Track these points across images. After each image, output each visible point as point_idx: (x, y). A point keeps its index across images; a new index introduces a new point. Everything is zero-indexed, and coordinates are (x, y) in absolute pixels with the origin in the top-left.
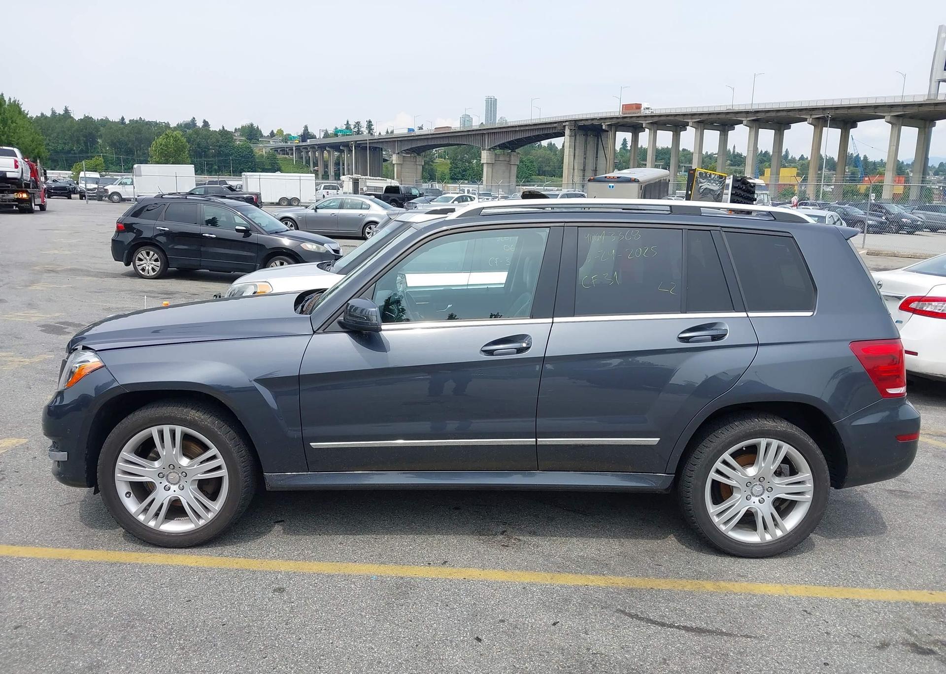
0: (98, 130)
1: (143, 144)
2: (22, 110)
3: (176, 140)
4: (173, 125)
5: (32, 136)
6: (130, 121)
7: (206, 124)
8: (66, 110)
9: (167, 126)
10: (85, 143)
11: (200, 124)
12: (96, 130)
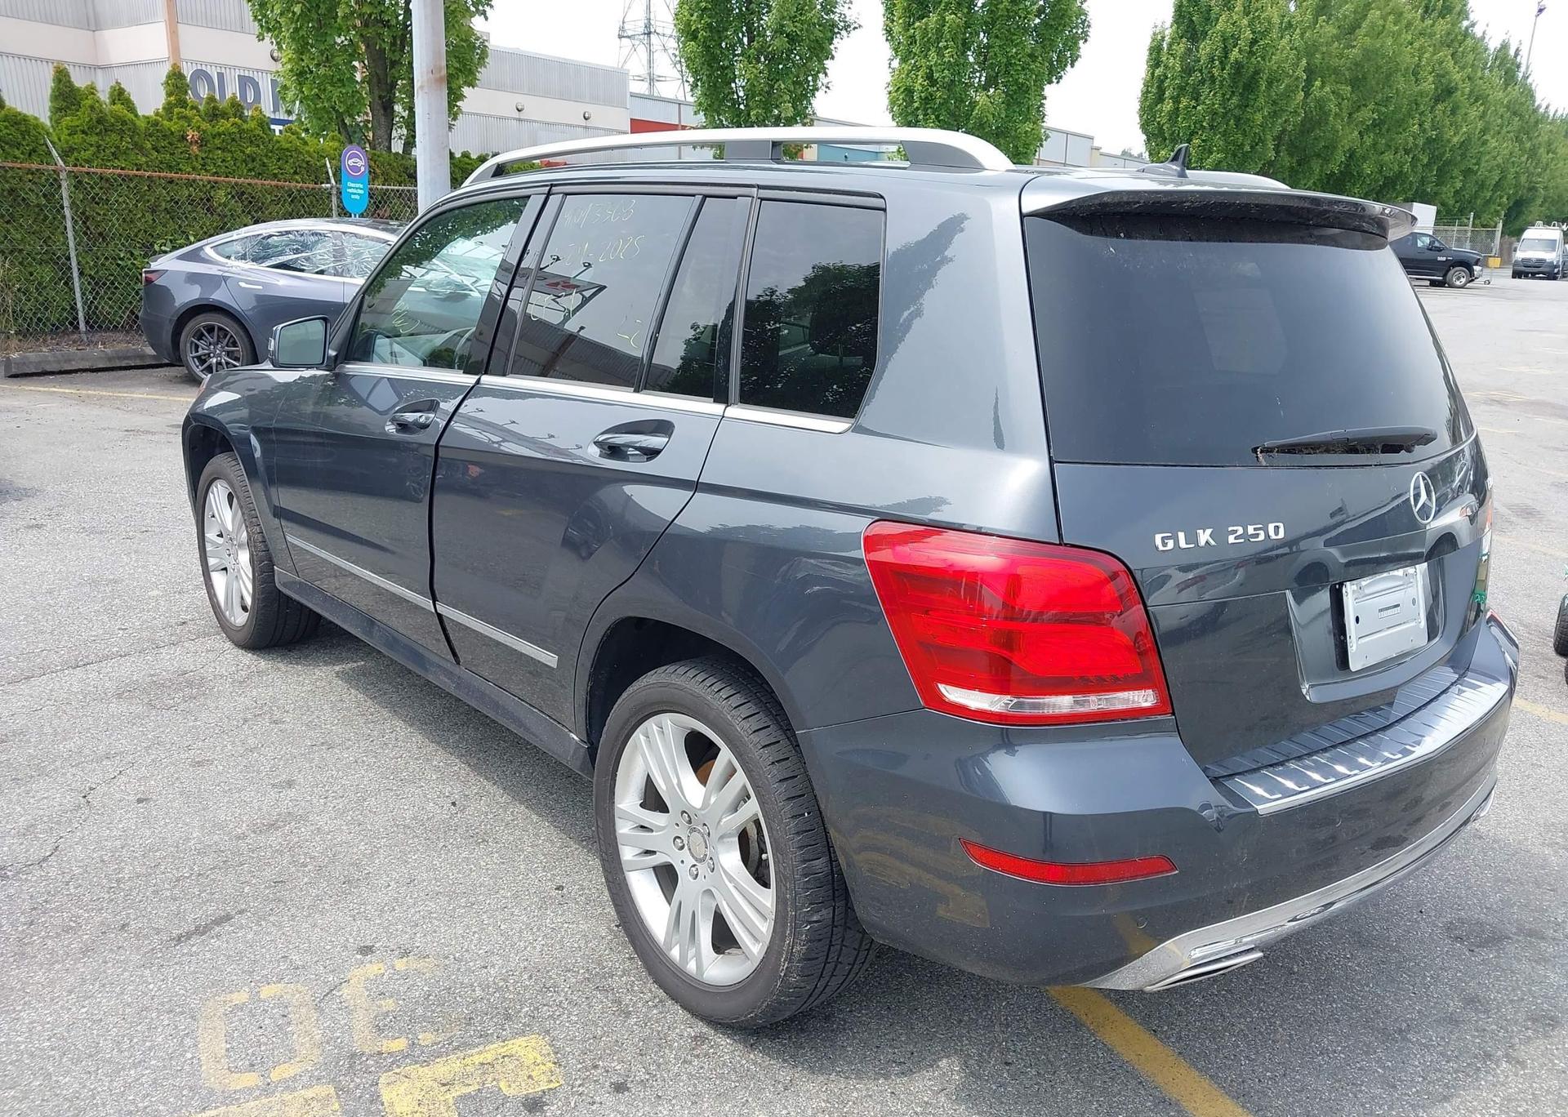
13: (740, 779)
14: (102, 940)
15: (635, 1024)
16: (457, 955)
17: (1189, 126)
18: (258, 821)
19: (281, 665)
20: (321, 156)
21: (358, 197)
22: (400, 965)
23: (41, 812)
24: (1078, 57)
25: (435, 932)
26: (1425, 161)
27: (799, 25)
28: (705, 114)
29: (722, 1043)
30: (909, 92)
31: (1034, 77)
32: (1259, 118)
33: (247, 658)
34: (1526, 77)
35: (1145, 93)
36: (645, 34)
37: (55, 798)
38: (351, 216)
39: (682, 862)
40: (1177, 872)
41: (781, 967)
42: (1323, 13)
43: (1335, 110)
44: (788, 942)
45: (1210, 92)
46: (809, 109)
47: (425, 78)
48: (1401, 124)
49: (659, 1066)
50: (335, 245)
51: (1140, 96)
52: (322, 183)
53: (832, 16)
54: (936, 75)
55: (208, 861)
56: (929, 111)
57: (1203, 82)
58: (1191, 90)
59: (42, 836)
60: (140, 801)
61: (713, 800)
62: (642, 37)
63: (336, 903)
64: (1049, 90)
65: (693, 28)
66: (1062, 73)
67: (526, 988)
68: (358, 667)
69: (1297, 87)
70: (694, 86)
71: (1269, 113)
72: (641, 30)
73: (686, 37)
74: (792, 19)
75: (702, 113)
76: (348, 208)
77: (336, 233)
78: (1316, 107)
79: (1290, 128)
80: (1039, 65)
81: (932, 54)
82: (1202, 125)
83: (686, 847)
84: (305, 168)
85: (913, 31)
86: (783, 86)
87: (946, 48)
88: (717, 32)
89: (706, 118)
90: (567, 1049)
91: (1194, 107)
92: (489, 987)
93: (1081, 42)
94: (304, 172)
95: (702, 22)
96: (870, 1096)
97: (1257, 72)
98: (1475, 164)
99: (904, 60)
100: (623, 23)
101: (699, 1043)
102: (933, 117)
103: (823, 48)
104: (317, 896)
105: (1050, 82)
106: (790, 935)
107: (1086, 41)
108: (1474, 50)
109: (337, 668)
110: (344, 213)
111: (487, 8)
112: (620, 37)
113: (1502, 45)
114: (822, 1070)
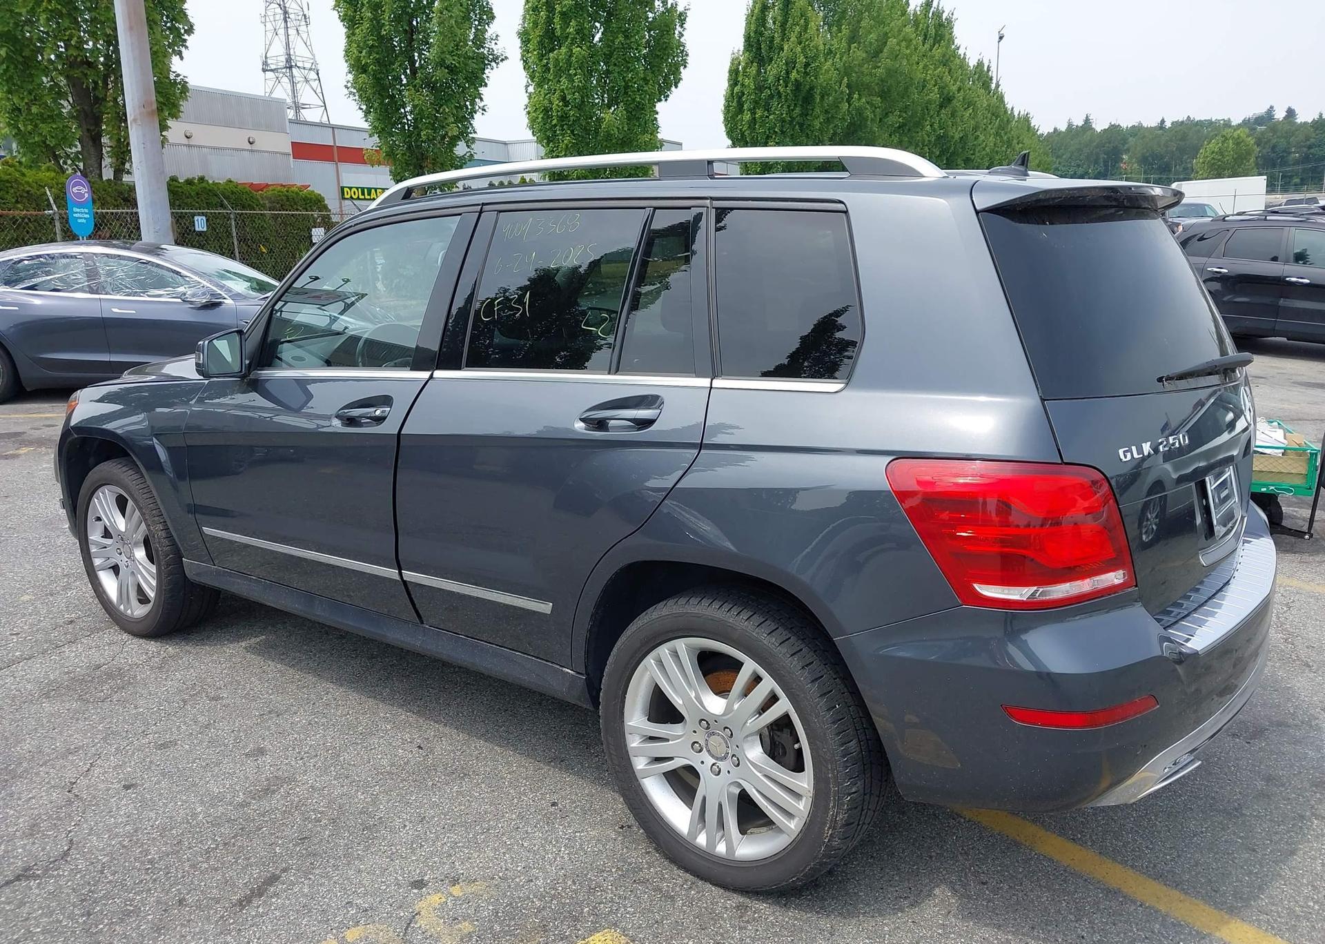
0: (1125, 141)
1: (1187, 154)
2: (1032, 125)
3: (1238, 142)
4: (1236, 121)
5: (1039, 158)
6: (1172, 123)
7: (1291, 113)
8: (1087, 120)
9: (1227, 124)
10: (1105, 162)
11: (1280, 115)
12: (1122, 142)
13: (769, 684)
14: (167, 917)
15: (683, 905)
16: (501, 874)
17: (765, 132)
18: (252, 788)
19: (187, 648)
20: (40, 185)
21: (84, 221)
22: (456, 891)
23: (36, 812)
24: (680, 79)
25: (470, 858)
26: (938, 153)
27: (456, 58)
28: (378, 136)
29: (761, 907)
30: (547, 111)
31: (648, 96)
32: (817, 124)
33: (152, 646)
34: (998, 86)
35: (727, 107)
36: (287, 68)
37: (42, 797)
38: (79, 239)
39: (702, 762)
40: (1158, 706)
41: (825, 835)
42: (854, 41)
43: (871, 116)
44: (831, 813)
45: (779, 104)
46: (470, 129)
47: (137, 111)
48: (919, 124)
49: (722, 935)
50: (87, 265)
51: (723, 108)
52: (44, 210)
53: (482, 50)
54: (568, 97)
55: (225, 830)
56: (565, 127)
57: (771, 96)
58: (764, 104)
59: (50, 833)
60: (127, 787)
61: (736, 706)
62: (284, 70)
63: (367, 848)
64: (659, 106)
65: (363, 63)
66: (669, 92)
67: (575, 891)
68: (261, 641)
69: (843, 99)
70: (367, 113)
71: (824, 120)
72: (282, 64)
73: (357, 70)
74: (451, 53)
75: (376, 136)
76: (75, 230)
77: (87, 255)
78: (856, 114)
79: (839, 131)
80: (651, 87)
81: (563, 80)
82: (774, 131)
83: (704, 749)
84: (26, 197)
85: (546, 61)
86: (447, 110)
87: (575, 75)
88: (384, 64)
89: (380, 139)
90: (640, 936)
91: (767, 117)
92: (544, 897)
93: (682, 68)
94: (25, 200)
95: (371, 57)
96: (898, 927)
97: (812, 88)
98: (972, 154)
99: (539, 85)
100: (266, 58)
101: (743, 911)
102: (569, 132)
103: (477, 78)
104: (346, 845)
105: (660, 100)
106: (834, 807)
107: (685, 67)
108: (961, 67)
109: (243, 644)
110: (70, 236)
111: (183, 49)
112: (264, 70)
113: (978, 63)
114: (851, 915)
